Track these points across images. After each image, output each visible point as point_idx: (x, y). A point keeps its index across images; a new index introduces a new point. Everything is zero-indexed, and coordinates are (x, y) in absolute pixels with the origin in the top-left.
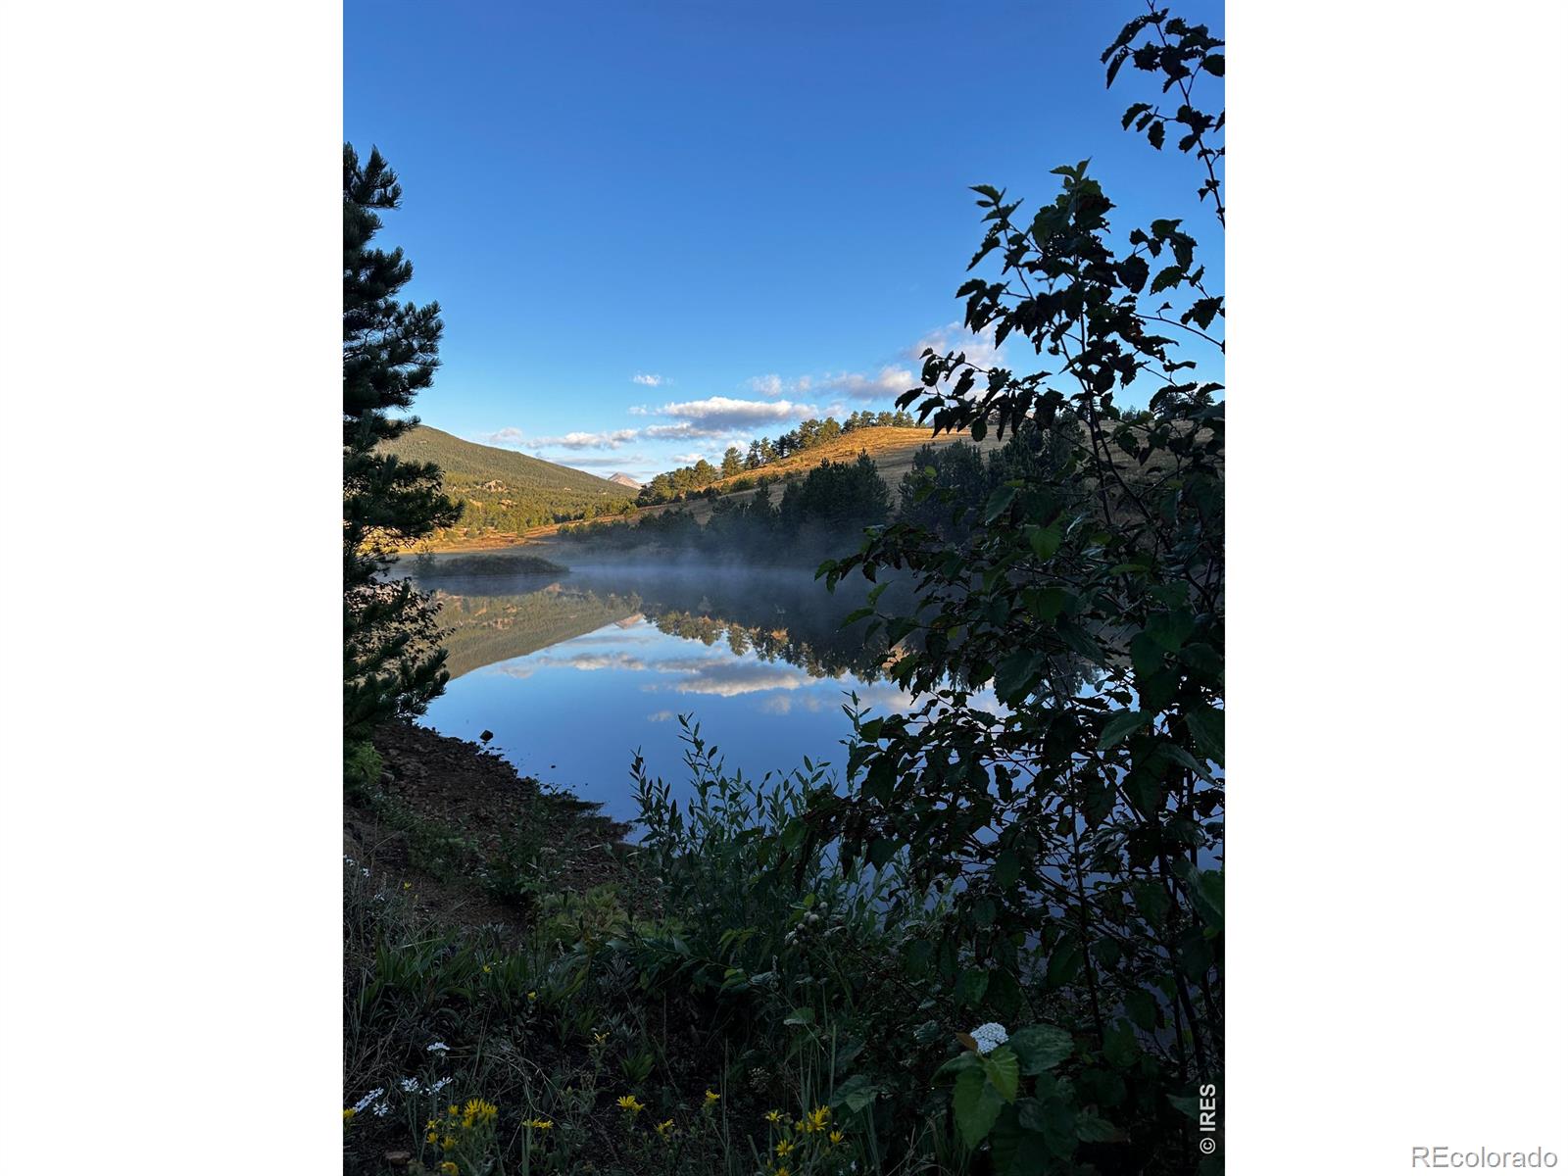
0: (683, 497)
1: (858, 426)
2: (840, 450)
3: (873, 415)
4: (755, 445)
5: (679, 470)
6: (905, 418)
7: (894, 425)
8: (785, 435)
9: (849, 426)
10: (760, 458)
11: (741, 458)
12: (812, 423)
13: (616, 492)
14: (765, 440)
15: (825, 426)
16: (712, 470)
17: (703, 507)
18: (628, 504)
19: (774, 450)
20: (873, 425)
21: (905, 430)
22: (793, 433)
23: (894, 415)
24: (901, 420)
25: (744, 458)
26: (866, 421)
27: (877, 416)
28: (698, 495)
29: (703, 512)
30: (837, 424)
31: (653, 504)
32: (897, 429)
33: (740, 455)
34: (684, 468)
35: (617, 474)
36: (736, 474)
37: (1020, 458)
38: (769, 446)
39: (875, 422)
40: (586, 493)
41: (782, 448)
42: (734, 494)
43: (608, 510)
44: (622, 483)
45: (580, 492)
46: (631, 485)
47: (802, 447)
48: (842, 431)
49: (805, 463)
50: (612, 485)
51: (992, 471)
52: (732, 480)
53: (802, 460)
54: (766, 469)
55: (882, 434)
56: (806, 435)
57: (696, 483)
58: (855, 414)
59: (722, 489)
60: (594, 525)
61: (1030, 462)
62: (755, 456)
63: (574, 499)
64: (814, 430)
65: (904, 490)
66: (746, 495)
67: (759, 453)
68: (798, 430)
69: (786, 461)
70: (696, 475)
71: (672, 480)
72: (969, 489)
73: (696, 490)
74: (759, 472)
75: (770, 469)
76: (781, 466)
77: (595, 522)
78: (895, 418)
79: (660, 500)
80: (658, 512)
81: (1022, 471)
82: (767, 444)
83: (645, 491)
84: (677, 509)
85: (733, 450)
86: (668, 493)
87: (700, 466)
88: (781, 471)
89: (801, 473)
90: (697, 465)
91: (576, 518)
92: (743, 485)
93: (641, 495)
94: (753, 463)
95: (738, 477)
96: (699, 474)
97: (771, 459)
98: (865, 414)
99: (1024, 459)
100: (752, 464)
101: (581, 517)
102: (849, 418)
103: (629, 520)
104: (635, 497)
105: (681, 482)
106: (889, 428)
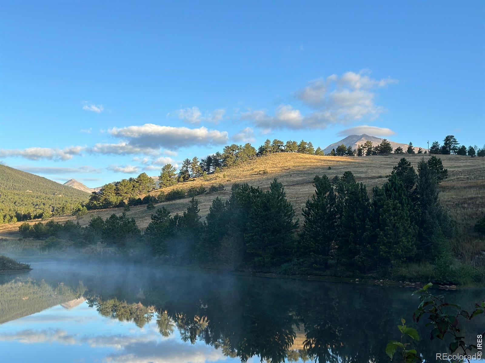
0: (126, 203)
1: (270, 151)
2: (255, 170)
3: (282, 143)
4: (187, 162)
5: (123, 181)
6: (307, 146)
7: (299, 151)
8: (211, 155)
9: (262, 151)
10: (190, 173)
11: (175, 173)
12: (233, 148)
13: (69, 194)
14: (195, 159)
15: (244, 150)
16: (150, 180)
17: (142, 212)
18: (81, 207)
19: (202, 167)
20: (282, 151)
21: (307, 156)
22: (218, 154)
23: (299, 144)
24: (304, 148)
25: (178, 172)
26: (277, 147)
27: (285, 144)
28: (138, 202)
29: (142, 218)
30: (253, 148)
31: (101, 207)
32: (301, 155)
33: (175, 170)
34: (128, 178)
35: (71, 180)
36: (170, 185)
37: (397, 194)
38: (199, 164)
39: (283, 148)
40: (44, 195)
41: (208, 165)
42: (168, 203)
43: (63, 211)
44: (75, 187)
45: (39, 194)
46: (82, 189)
47: (224, 166)
48: (257, 155)
49: (227, 178)
50: (67, 189)
51: (375, 203)
52: (167, 190)
53: (224, 176)
54: (195, 182)
55: (289, 158)
56: (228, 157)
57: (137, 191)
58: (268, 141)
59: (159, 197)
60: (51, 224)
61: (404, 197)
62: (187, 171)
63: (35, 200)
64: (234, 152)
65: (306, 214)
66: (178, 204)
67: (189, 170)
68: (222, 152)
69: (211, 176)
70: (137, 185)
71: (117, 188)
72: (357, 217)
73: (137, 198)
74: (189, 184)
75: (198, 183)
76: (208, 181)
77: (52, 222)
78: (299, 146)
79: (107, 205)
80: (105, 215)
81: (399, 205)
82: (196, 162)
83: (95, 196)
84: (121, 214)
85: (168, 166)
86: (113, 199)
87: (142, 178)
88: (207, 184)
89: (223, 187)
90: (139, 177)
91: (36, 217)
92: (176, 195)
93: (91, 199)
94: (184, 176)
95: (172, 188)
96: (140, 185)
97: (199, 175)
98: (276, 142)
99: (400, 195)
100: (184, 178)
101: (40, 216)
102: (263, 144)
103: (81, 222)
104: (87, 200)
105: (125, 190)
106: (295, 154)
